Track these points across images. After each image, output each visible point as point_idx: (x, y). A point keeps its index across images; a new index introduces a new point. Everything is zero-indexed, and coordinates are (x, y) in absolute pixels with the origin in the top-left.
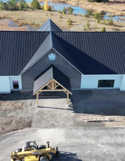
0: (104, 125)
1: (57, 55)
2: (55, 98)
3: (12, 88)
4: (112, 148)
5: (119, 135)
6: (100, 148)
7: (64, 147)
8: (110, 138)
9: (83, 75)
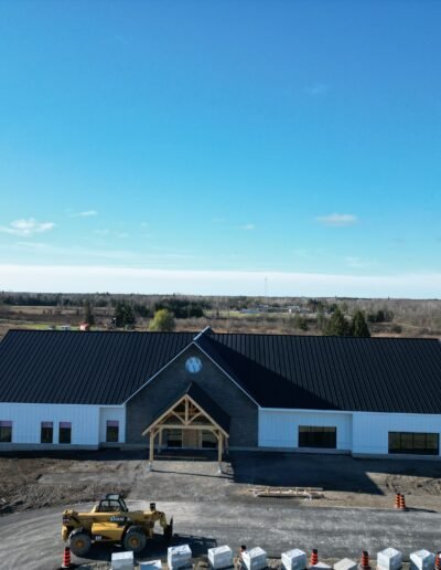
0: (298, 503)
1: (204, 360)
2: (195, 460)
3: (104, 440)
4: (305, 537)
5: (328, 518)
6: (275, 534)
7: (191, 528)
8: (303, 522)
9: (260, 408)
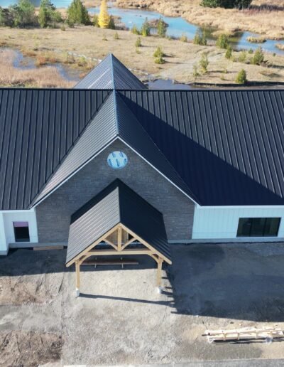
0: (260, 352)
1: (130, 154)
2: (126, 268)
